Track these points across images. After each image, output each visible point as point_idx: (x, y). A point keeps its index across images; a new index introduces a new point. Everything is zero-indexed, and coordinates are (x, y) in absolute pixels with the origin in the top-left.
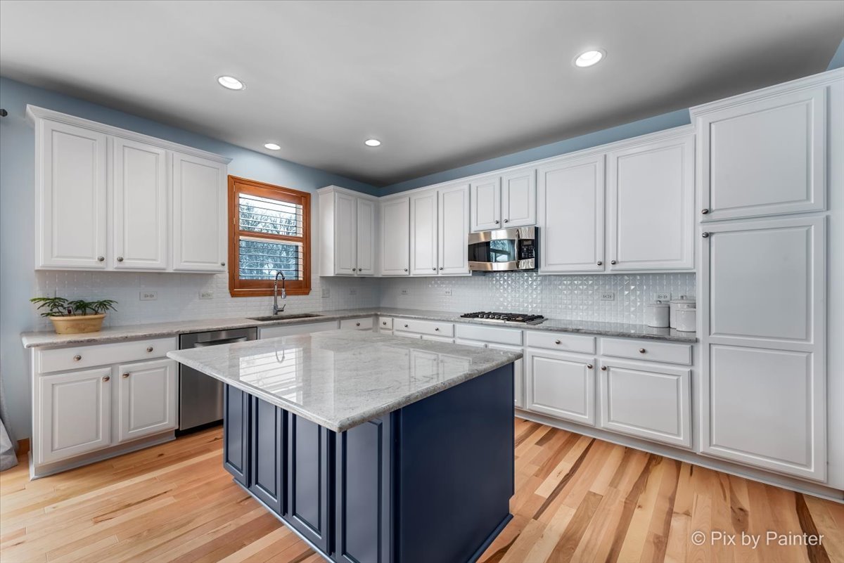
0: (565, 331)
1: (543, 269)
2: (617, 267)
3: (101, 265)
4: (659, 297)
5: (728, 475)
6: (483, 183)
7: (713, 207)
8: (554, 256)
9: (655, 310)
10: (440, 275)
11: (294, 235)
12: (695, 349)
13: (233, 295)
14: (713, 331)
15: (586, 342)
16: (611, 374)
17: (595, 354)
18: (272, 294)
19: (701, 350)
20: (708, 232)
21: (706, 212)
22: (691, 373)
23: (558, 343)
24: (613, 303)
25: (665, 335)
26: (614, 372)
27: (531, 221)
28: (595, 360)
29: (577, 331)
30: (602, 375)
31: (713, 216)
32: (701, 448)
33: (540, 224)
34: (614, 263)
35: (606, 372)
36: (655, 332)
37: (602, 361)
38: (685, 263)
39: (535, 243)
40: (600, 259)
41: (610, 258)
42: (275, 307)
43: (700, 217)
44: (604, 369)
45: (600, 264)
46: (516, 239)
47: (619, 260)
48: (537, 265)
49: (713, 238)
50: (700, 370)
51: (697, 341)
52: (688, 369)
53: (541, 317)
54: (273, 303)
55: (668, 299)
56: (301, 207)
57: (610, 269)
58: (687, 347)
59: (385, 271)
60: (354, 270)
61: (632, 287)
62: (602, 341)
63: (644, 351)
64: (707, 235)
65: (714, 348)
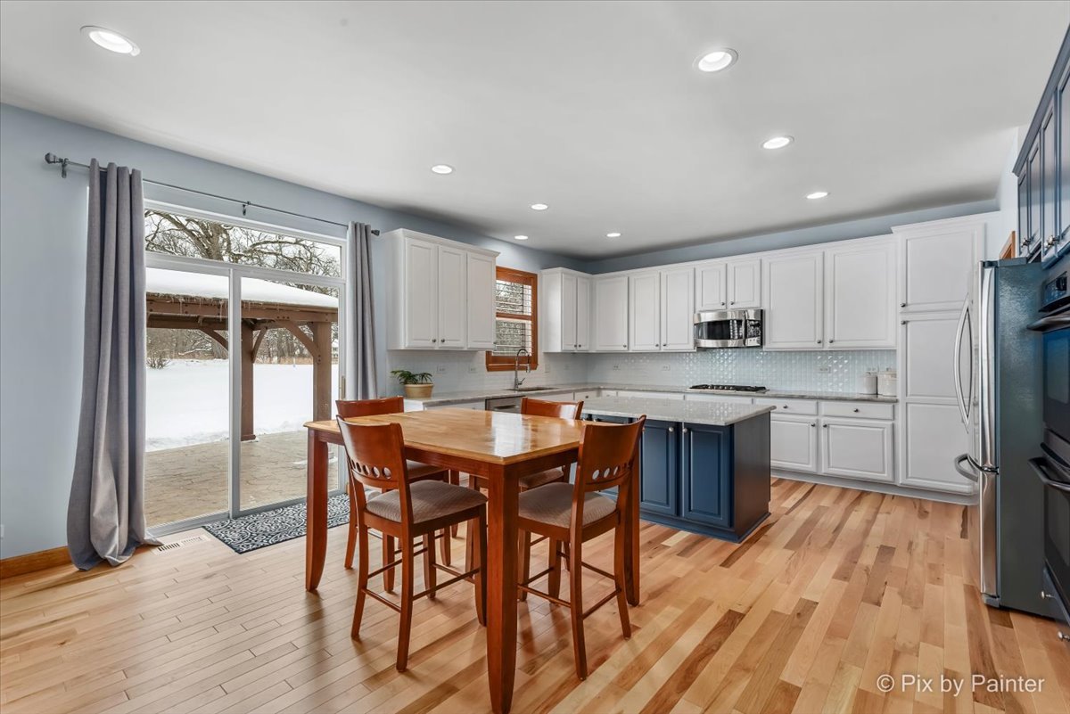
0: (791, 397)
1: (767, 346)
2: (834, 344)
3: (433, 345)
4: (869, 369)
5: (920, 500)
6: (709, 269)
7: (909, 302)
8: (779, 335)
9: (865, 379)
10: (662, 351)
11: (521, 314)
12: (896, 407)
13: (489, 369)
14: (909, 393)
15: (810, 406)
16: (830, 431)
17: (817, 415)
18: (512, 368)
19: (900, 408)
20: (905, 320)
21: (904, 306)
22: (893, 426)
23: (785, 407)
24: (829, 375)
25: (874, 398)
26: (834, 429)
27: (756, 304)
28: (818, 420)
29: (802, 397)
30: (823, 431)
31: (909, 308)
32: (901, 481)
33: (765, 307)
34: (831, 342)
35: (826, 429)
36: (866, 397)
37: (823, 421)
38: (889, 342)
39: (760, 324)
40: (819, 338)
41: (828, 337)
42: (516, 380)
43: (900, 309)
44: (825, 426)
45: (819, 342)
46: (743, 319)
47: (836, 339)
48: (762, 342)
49: (909, 325)
50: (900, 423)
51: (897, 401)
52: (890, 423)
53: (764, 388)
54: (514, 377)
55: (876, 371)
56: (530, 287)
57: (828, 346)
58: (890, 406)
59: (599, 346)
60: (576, 346)
61: (846, 361)
62: (823, 404)
63: (857, 411)
64: (905, 323)
65: (909, 406)
